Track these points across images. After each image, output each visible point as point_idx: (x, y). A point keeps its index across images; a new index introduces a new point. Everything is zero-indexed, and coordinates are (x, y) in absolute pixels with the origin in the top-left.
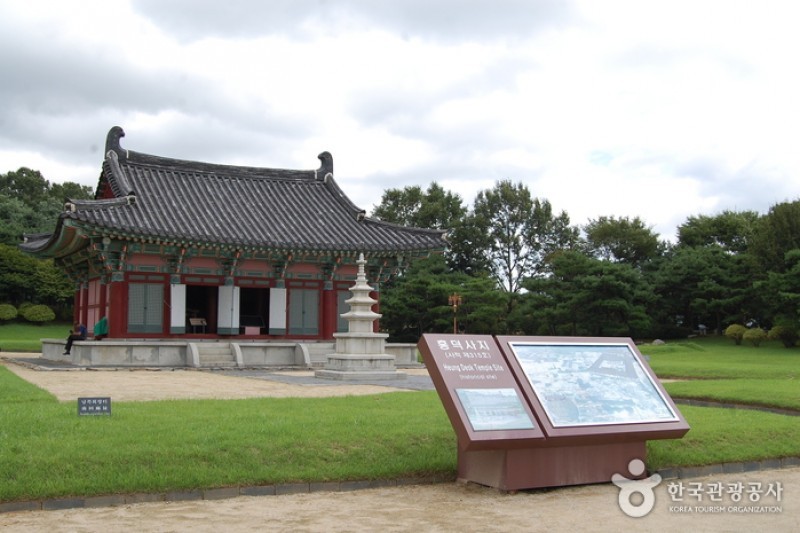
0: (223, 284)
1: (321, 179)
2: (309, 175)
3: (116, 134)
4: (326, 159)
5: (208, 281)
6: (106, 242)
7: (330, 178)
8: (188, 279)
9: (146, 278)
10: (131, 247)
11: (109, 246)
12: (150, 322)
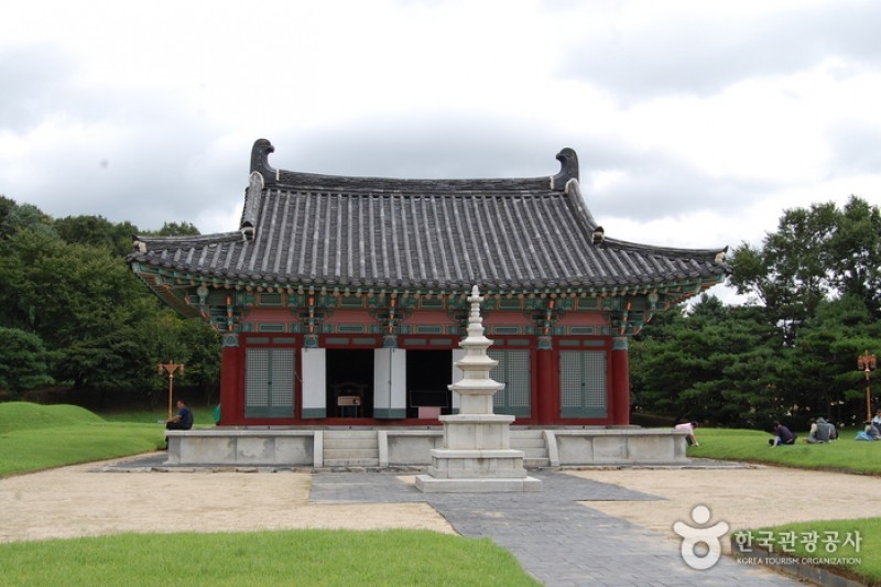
0: (381, 345)
1: (560, 187)
2: (542, 184)
3: (262, 149)
4: (568, 159)
5: (358, 342)
6: (203, 292)
7: (573, 186)
8: (329, 341)
9: (270, 341)
10: (240, 298)
11: (207, 299)
12: (275, 403)
